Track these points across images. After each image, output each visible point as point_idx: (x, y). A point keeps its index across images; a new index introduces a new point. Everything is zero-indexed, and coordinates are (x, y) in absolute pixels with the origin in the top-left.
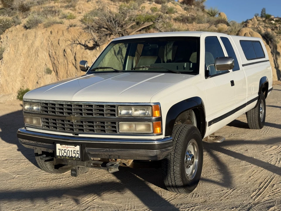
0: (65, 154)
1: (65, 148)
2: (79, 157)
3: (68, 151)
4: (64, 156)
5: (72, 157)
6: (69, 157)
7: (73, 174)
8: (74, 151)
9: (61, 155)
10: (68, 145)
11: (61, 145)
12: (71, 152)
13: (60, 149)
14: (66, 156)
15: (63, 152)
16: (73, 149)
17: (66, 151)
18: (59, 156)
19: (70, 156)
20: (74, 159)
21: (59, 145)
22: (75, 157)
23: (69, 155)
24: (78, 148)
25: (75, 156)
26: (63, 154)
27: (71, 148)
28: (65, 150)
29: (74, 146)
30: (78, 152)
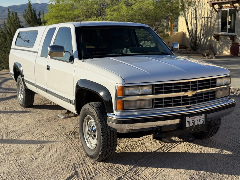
0: (192, 124)
1: (193, 119)
2: (204, 123)
3: (195, 121)
4: (192, 126)
5: (198, 125)
8: (200, 119)
9: (189, 126)
10: (195, 116)
11: (189, 117)
12: (197, 121)
15: (191, 123)
16: (199, 119)
18: (188, 127)
20: (200, 126)
22: (200, 124)
23: (195, 124)
24: (203, 116)
27: (197, 118)
28: (192, 121)
29: (200, 116)
30: (203, 120)
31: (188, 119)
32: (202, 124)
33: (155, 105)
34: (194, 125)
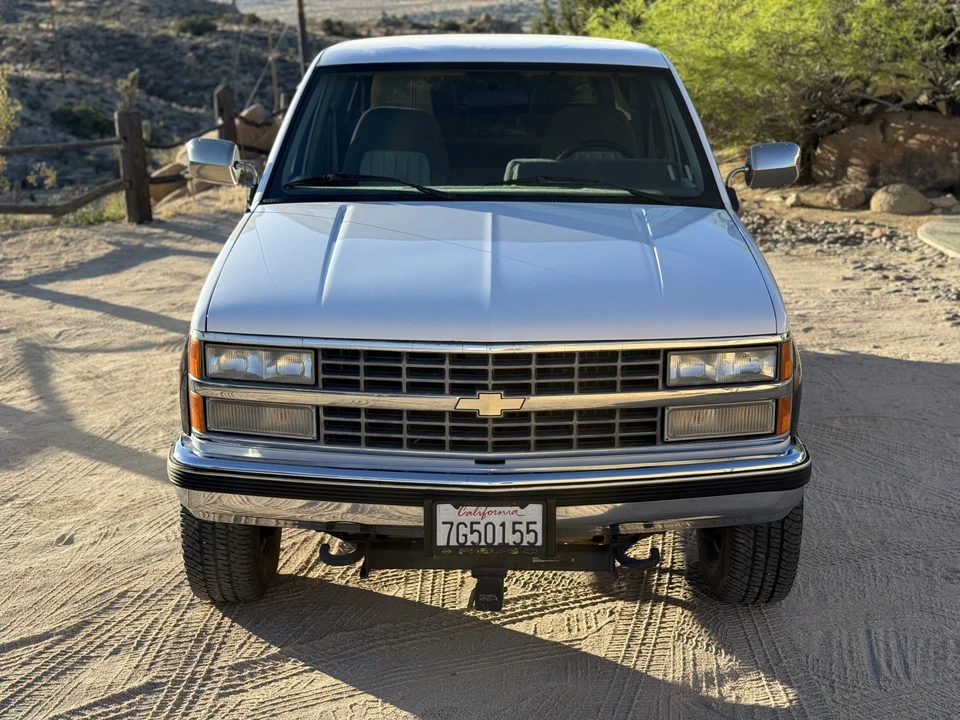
0: (474, 538)
1: (477, 518)
2: (539, 543)
3: (490, 527)
4: (469, 543)
5: (504, 545)
6: (489, 546)
7: (485, 602)
8: (514, 523)
9: (453, 542)
10: (487, 506)
11: (456, 507)
12: (499, 529)
13: (452, 524)
14: (475, 546)
15: (467, 531)
16: (509, 520)
17: (480, 528)
18: (448, 546)
19: (496, 544)
20: (516, 553)
21: (449, 506)
22: (517, 545)
23: (490, 541)
24: (534, 512)
25: (518, 541)
26: (462, 539)
27: (501, 515)
28: (472, 524)
29: (517, 508)
30: (532, 527)
31: (445, 512)
32: (525, 543)
33: (327, 432)
34: (483, 543)
